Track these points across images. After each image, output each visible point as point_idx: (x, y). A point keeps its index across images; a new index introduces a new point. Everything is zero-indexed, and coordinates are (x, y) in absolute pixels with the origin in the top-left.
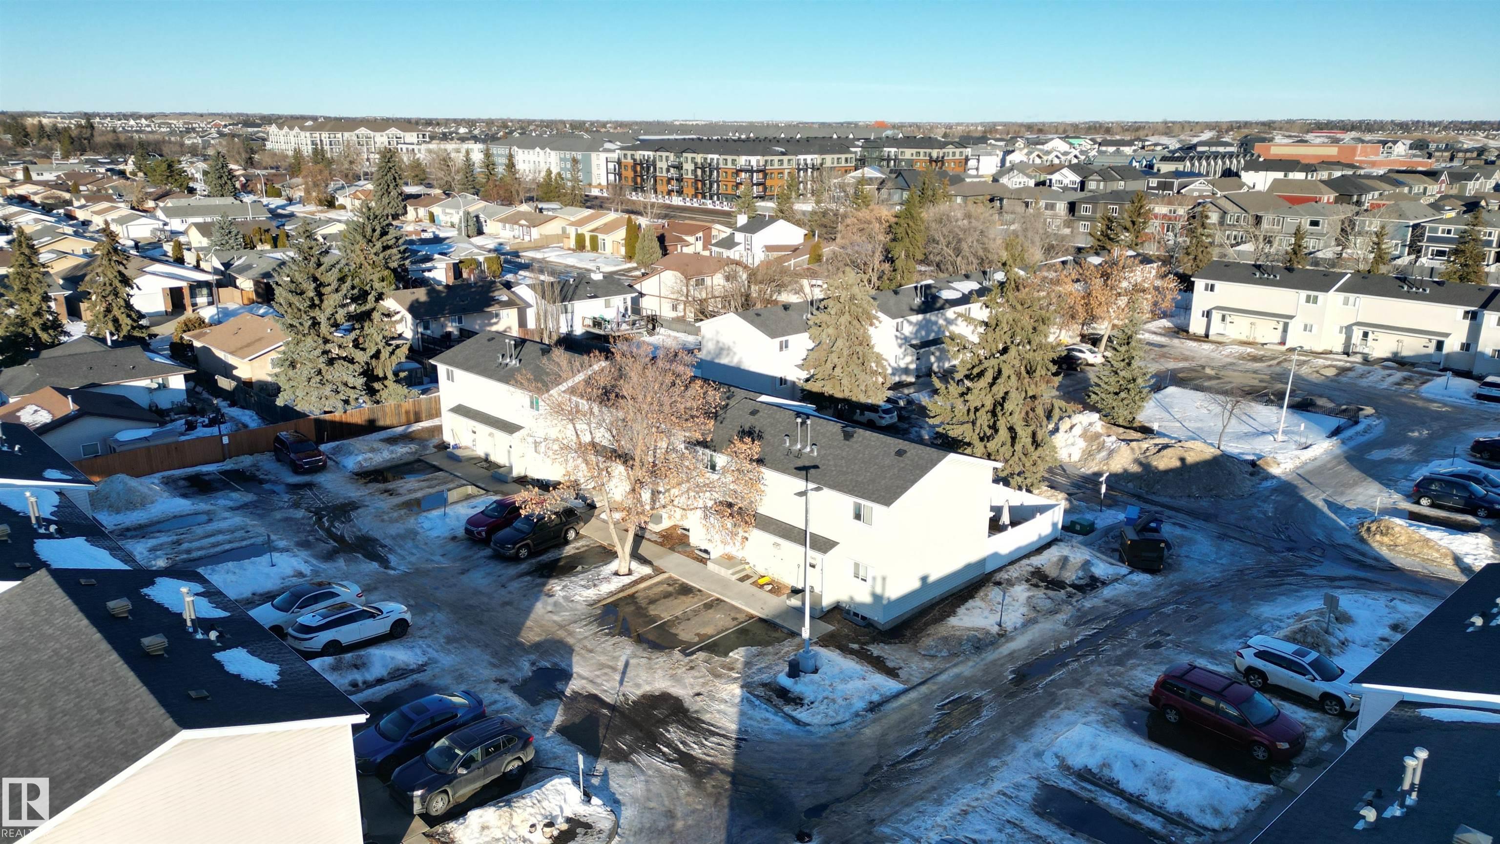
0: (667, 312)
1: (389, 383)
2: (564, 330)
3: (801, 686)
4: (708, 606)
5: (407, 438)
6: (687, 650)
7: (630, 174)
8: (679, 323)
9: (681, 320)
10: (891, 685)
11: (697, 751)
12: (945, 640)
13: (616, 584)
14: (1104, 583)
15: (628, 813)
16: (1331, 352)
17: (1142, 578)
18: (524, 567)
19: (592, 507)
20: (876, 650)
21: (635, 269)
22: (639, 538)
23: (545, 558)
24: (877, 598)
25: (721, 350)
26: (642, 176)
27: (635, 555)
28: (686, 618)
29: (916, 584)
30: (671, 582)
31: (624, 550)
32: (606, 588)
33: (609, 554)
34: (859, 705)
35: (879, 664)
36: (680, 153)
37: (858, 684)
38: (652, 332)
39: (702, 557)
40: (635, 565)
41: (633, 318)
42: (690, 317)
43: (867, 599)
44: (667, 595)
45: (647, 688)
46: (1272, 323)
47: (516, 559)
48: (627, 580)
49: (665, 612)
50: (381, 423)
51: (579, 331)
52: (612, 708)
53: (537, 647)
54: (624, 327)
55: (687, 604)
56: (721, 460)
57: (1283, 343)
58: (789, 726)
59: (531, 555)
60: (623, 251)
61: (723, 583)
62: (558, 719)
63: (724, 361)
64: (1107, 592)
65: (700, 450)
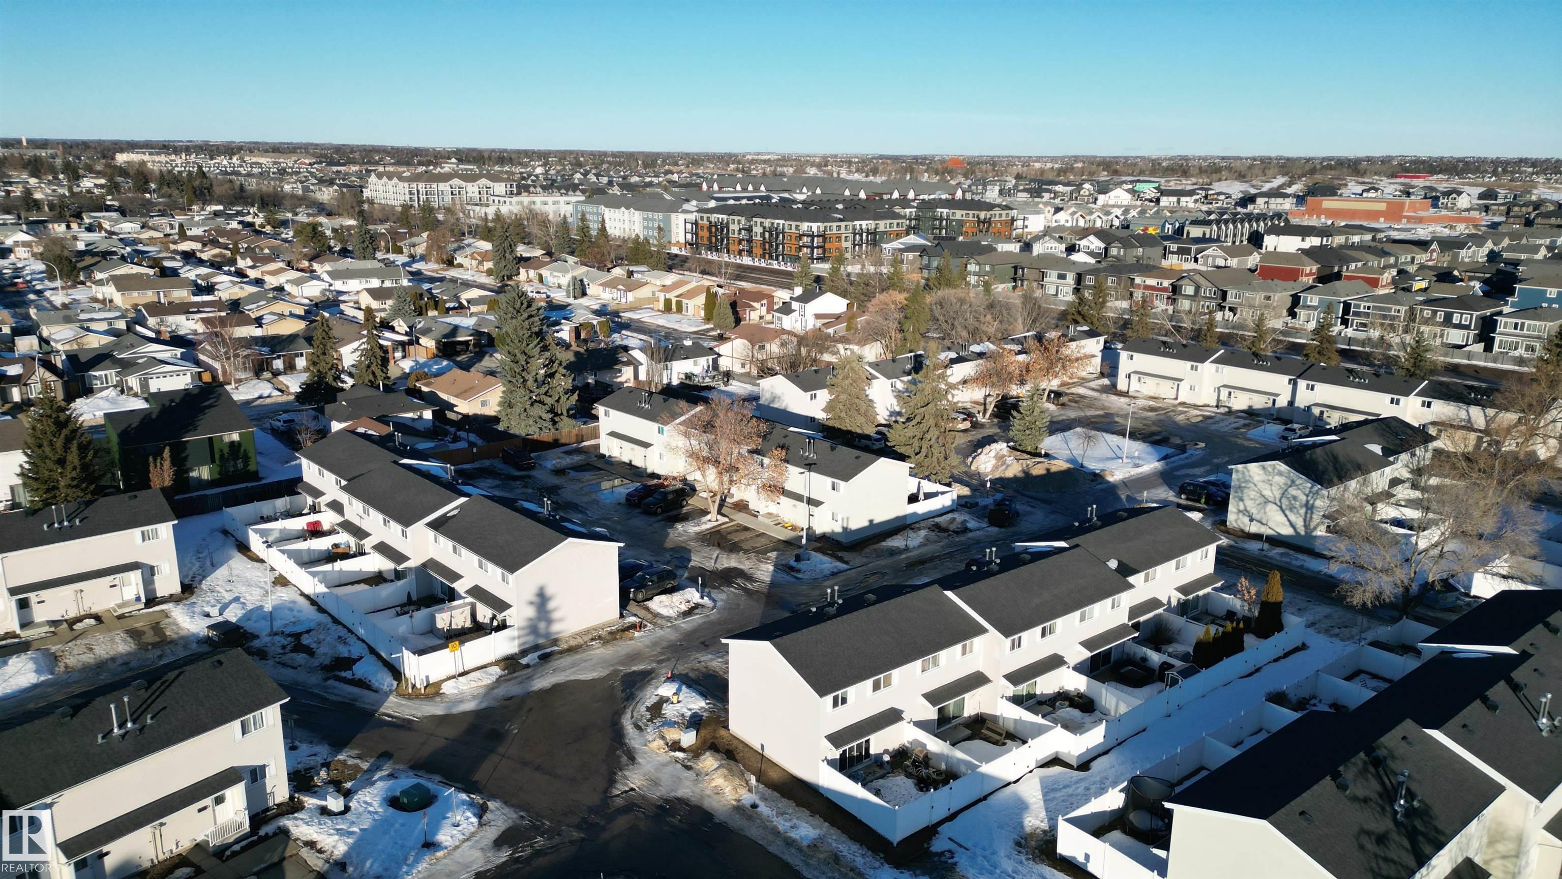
0: (737, 369)
1: (564, 418)
2: (665, 381)
3: (801, 565)
4: (758, 536)
5: (579, 451)
6: (746, 551)
7: (705, 234)
8: (746, 377)
9: (748, 374)
10: (845, 566)
11: (750, 586)
12: (875, 550)
13: (709, 525)
14: (971, 531)
15: (719, 604)
16: (1208, 406)
17: (994, 530)
18: (660, 517)
19: (693, 489)
20: (840, 554)
21: (712, 329)
22: (721, 506)
23: (674, 513)
24: (845, 529)
25: (774, 399)
26: (716, 237)
27: (719, 512)
28: (747, 540)
29: (866, 524)
30: (739, 525)
31: (714, 509)
32: (704, 527)
33: (705, 512)
34: (827, 572)
35: (841, 559)
36: (750, 218)
37: (828, 565)
38: (726, 384)
39: (755, 514)
40: (719, 517)
41: (714, 373)
42: (755, 372)
43: (839, 529)
44: (737, 531)
45: (726, 565)
46: (1170, 383)
47: (655, 514)
48: (716, 524)
49: (736, 538)
50: (563, 441)
51: (675, 382)
52: (711, 572)
53: (672, 549)
54: (707, 379)
55: (748, 535)
56: (766, 461)
57: (1176, 399)
58: (793, 580)
59: (663, 512)
60: (702, 313)
61: (767, 526)
62: (686, 575)
63: (776, 405)
64: (970, 535)
65: (756, 456)
